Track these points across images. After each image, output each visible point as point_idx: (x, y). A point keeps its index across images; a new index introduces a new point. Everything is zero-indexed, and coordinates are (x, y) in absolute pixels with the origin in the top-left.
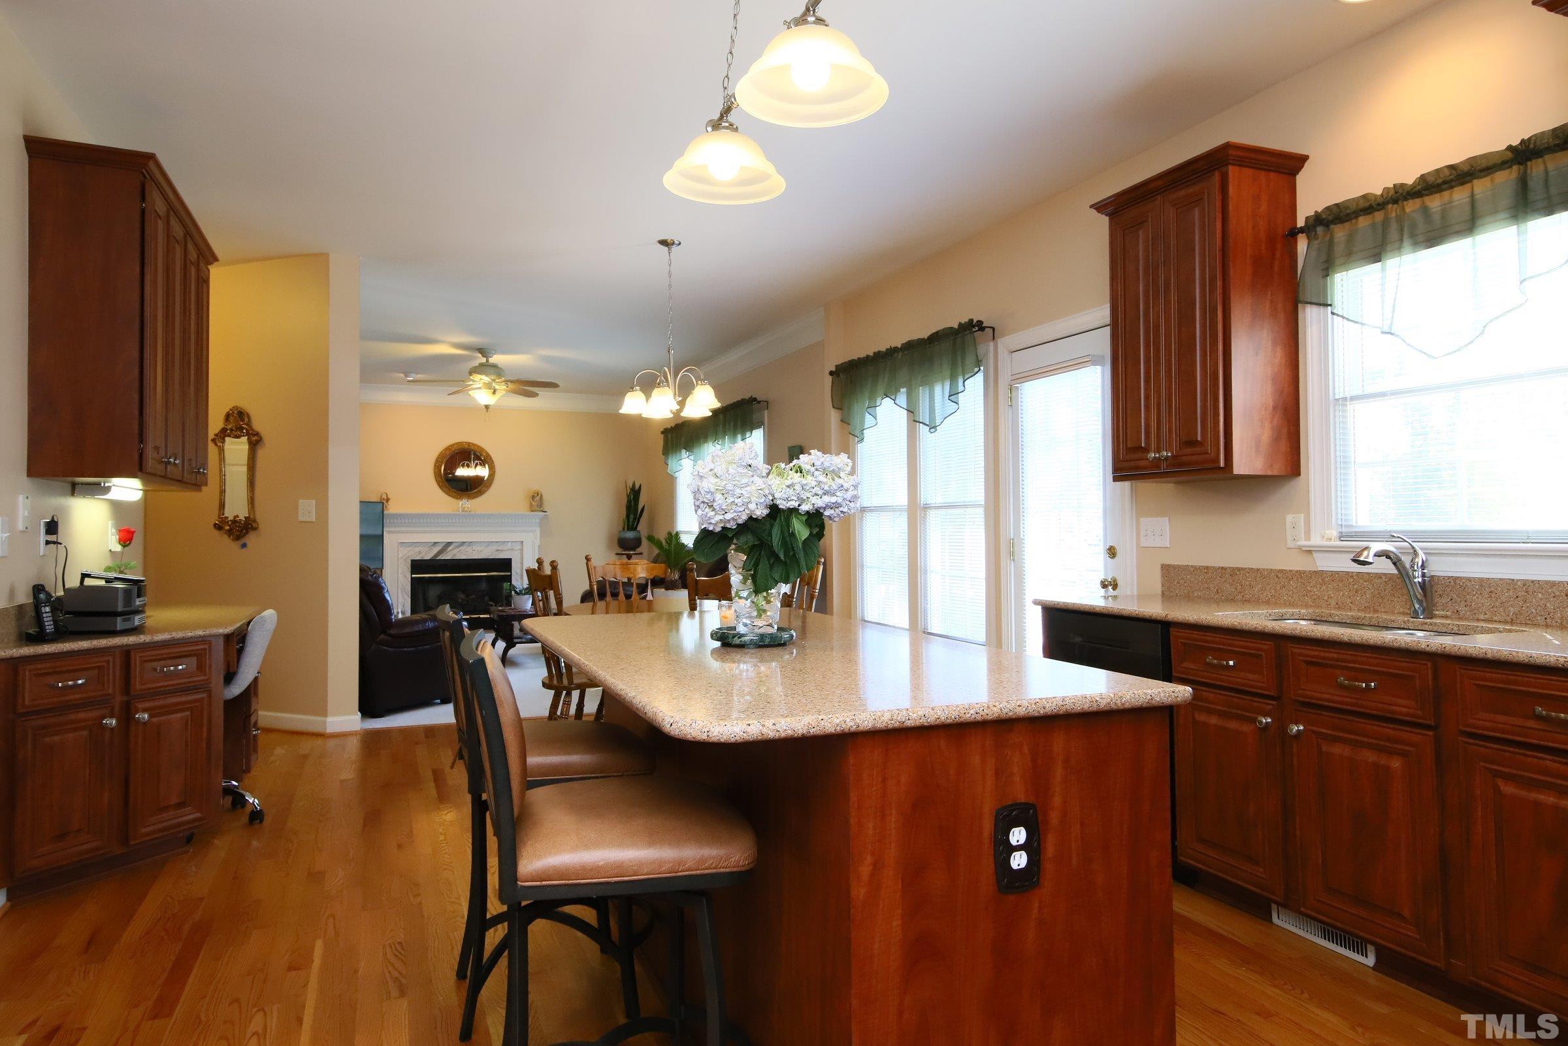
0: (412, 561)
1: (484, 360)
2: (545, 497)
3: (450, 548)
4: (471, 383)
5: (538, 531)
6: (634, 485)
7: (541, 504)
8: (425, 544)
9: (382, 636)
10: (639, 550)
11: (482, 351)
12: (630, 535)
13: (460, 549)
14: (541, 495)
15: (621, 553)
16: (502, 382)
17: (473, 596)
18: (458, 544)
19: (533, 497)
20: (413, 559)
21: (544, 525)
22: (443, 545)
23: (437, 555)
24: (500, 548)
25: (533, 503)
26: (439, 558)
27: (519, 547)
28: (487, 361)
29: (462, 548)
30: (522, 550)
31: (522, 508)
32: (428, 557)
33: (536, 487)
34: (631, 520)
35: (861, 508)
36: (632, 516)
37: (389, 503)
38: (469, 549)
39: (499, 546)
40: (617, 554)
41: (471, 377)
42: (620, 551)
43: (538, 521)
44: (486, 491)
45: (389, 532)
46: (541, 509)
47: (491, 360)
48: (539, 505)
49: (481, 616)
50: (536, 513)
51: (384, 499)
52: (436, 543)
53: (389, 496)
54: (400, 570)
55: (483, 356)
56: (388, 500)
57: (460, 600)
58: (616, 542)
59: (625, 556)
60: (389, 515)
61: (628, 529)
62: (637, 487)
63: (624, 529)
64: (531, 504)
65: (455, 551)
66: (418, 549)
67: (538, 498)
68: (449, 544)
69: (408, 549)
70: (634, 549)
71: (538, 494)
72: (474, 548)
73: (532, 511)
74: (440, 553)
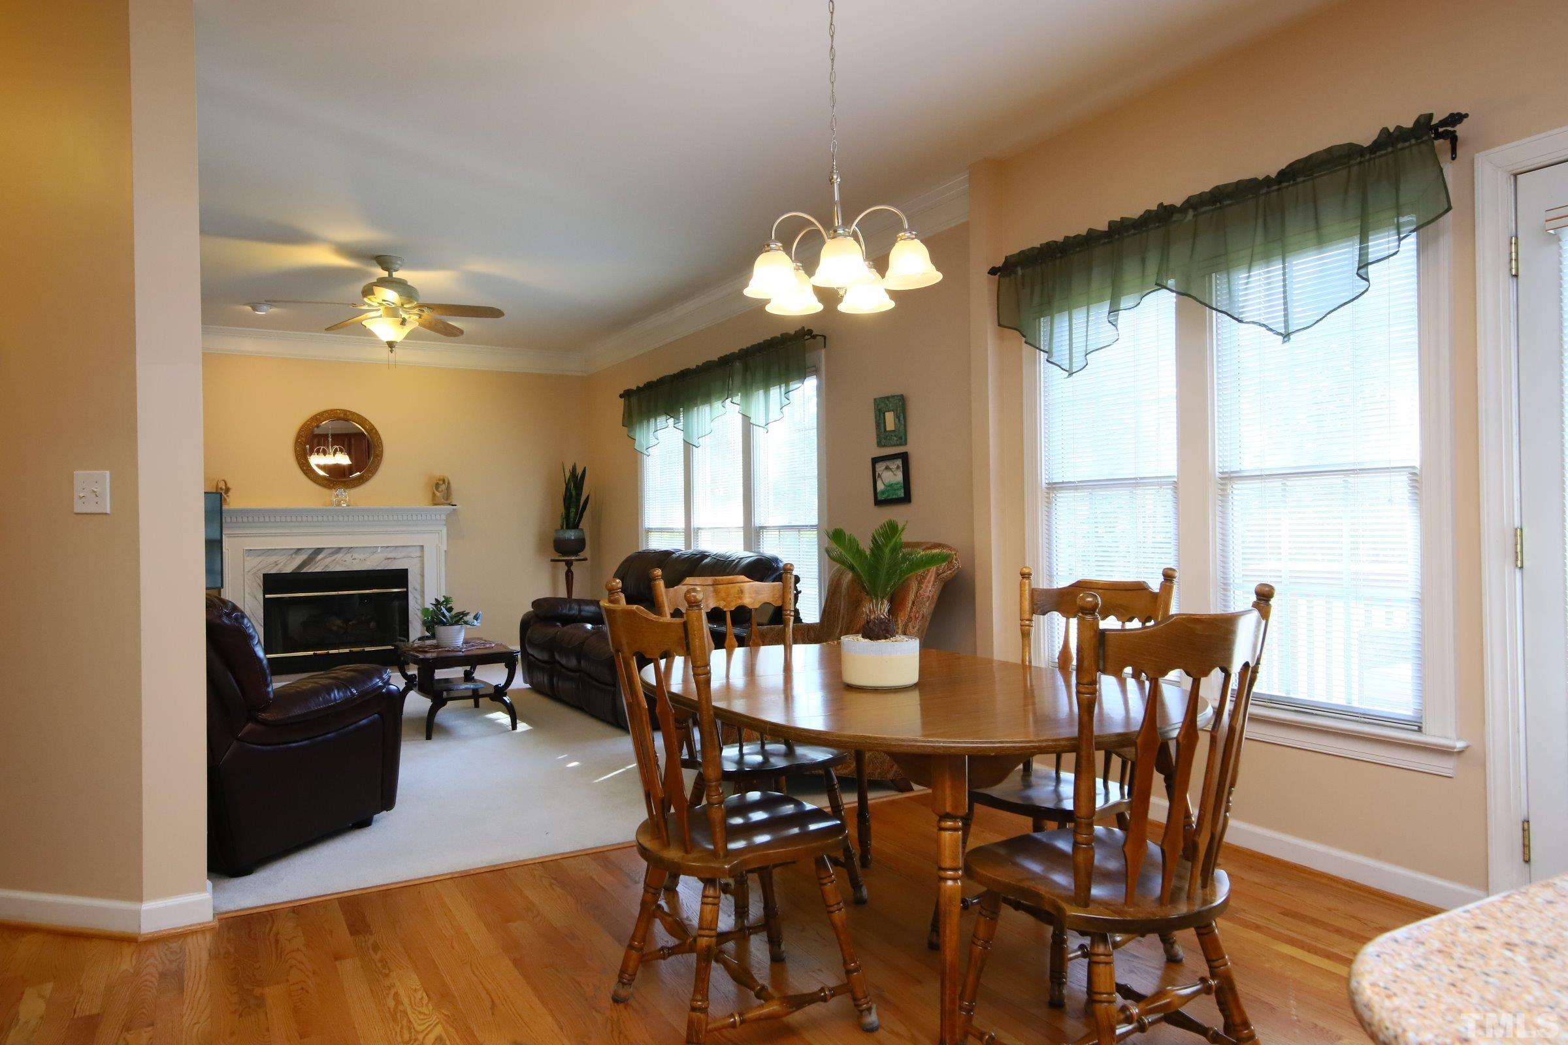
0: (265, 575)
1: (385, 274)
2: (454, 486)
3: (320, 557)
4: (365, 307)
5: (444, 530)
6: (574, 468)
7: (448, 494)
8: (284, 551)
9: (249, 727)
10: (582, 555)
11: (383, 261)
12: (571, 535)
13: (333, 558)
14: (449, 483)
15: (557, 558)
16: (414, 308)
17: (354, 622)
18: (333, 550)
19: (437, 485)
20: (266, 572)
21: (452, 522)
22: (310, 552)
23: (300, 566)
24: (390, 555)
25: (437, 493)
26: (304, 570)
27: (418, 554)
28: (390, 275)
29: (339, 556)
30: (422, 557)
31: (419, 499)
32: (288, 570)
33: (439, 473)
34: (572, 515)
35: (1049, 484)
36: (573, 510)
37: (230, 494)
38: (348, 557)
39: (391, 552)
40: (552, 560)
41: (366, 300)
42: (557, 556)
43: (443, 517)
44: (370, 477)
45: (230, 536)
46: (449, 502)
47: (395, 275)
48: (445, 498)
49: (367, 649)
50: (442, 507)
51: (221, 489)
52: (299, 550)
53: (229, 485)
54: (247, 590)
55: (385, 269)
56: (227, 490)
57: (335, 628)
58: (552, 544)
59: (564, 563)
60: (229, 511)
61: (568, 527)
62: (579, 471)
63: (562, 528)
64: (434, 494)
65: (329, 560)
66: (273, 559)
67: (443, 487)
68: (319, 551)
69: (260, 558)
70: (576, 553)
71: (444, 481)
72: (355, 556)
73: (435, 504)
74: (305, 563)
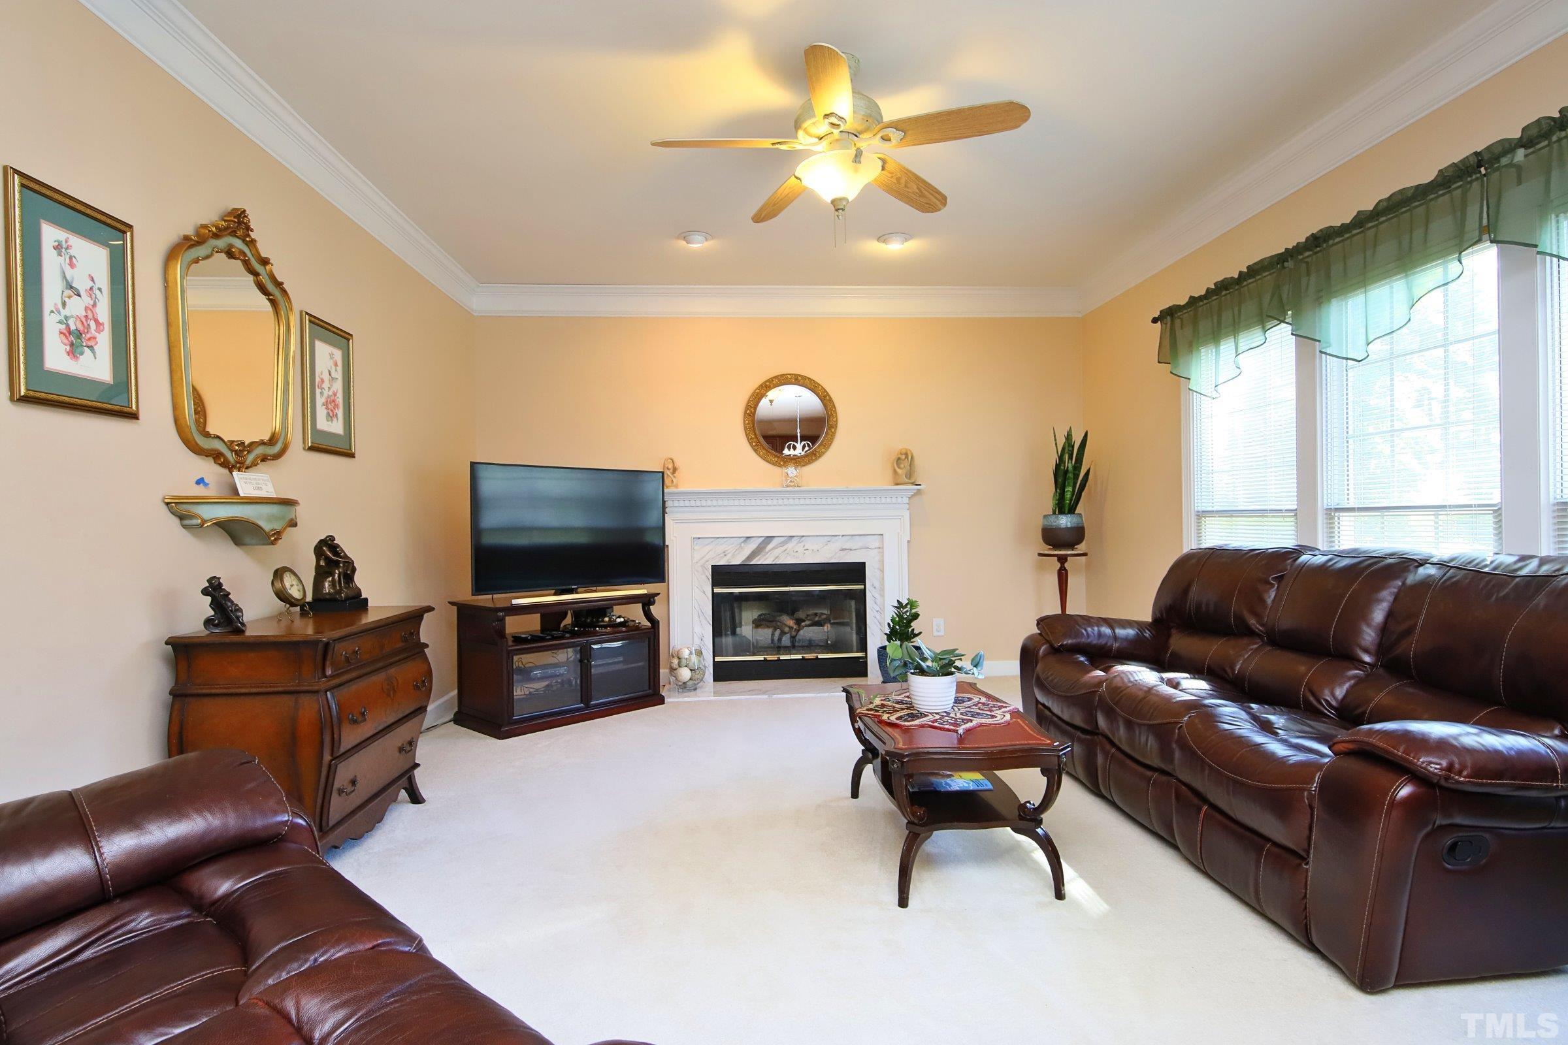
0: (714, 567)
2: (917, 460)
3: (770, 547)
5: (906, 515)
6: (1070, 437)
7: (911, 470)
8: (732, 539)
10: (1081, 548)
12: (1065, 521)
13: (785, 547)
14: (912, 457)
17: (806, 623)
18: (783, 539)
19: (898, 461)
20: (714, 563)
21: (916, 505)
22: (760, 540)
23: (750, 557)
24: (846, 546)
25: (899, 471)
26: (754, 561)
27: (877, 544)
29: (789, 546)
30: (881, 548)
31: (878, 478)
32: (737, 561)
33: (901, 445)
34: (1067, 495)
36: (1068, 489)
37: (677, 474)
38: (800, 548)
39: (847, 542)
42: (1046, 549)
43: (906, 499)
44: (824, 453)
45: (678, 522)
46: (912, 481)
48: (908, 475)
50: (904, 487)
51: (668, 469)
52: (748, 538)
53: (677, 464)
54: (695, 583)
56: (675, 469)
58: (1040, 534)
59: (1055, 559)
61: (1061, 512)
62: (1077, 440)
63: (1053, 513)
64: (895, 471)
65: (779, 550)
66: (722, 548)
67: (906, 463)
68: (769, 539)
69: (707, 548)
70: (1071, 546)
71: (906, 454)
73: (897, 484)
74: (754, 554)
